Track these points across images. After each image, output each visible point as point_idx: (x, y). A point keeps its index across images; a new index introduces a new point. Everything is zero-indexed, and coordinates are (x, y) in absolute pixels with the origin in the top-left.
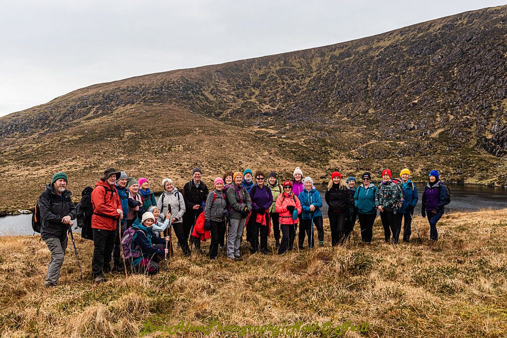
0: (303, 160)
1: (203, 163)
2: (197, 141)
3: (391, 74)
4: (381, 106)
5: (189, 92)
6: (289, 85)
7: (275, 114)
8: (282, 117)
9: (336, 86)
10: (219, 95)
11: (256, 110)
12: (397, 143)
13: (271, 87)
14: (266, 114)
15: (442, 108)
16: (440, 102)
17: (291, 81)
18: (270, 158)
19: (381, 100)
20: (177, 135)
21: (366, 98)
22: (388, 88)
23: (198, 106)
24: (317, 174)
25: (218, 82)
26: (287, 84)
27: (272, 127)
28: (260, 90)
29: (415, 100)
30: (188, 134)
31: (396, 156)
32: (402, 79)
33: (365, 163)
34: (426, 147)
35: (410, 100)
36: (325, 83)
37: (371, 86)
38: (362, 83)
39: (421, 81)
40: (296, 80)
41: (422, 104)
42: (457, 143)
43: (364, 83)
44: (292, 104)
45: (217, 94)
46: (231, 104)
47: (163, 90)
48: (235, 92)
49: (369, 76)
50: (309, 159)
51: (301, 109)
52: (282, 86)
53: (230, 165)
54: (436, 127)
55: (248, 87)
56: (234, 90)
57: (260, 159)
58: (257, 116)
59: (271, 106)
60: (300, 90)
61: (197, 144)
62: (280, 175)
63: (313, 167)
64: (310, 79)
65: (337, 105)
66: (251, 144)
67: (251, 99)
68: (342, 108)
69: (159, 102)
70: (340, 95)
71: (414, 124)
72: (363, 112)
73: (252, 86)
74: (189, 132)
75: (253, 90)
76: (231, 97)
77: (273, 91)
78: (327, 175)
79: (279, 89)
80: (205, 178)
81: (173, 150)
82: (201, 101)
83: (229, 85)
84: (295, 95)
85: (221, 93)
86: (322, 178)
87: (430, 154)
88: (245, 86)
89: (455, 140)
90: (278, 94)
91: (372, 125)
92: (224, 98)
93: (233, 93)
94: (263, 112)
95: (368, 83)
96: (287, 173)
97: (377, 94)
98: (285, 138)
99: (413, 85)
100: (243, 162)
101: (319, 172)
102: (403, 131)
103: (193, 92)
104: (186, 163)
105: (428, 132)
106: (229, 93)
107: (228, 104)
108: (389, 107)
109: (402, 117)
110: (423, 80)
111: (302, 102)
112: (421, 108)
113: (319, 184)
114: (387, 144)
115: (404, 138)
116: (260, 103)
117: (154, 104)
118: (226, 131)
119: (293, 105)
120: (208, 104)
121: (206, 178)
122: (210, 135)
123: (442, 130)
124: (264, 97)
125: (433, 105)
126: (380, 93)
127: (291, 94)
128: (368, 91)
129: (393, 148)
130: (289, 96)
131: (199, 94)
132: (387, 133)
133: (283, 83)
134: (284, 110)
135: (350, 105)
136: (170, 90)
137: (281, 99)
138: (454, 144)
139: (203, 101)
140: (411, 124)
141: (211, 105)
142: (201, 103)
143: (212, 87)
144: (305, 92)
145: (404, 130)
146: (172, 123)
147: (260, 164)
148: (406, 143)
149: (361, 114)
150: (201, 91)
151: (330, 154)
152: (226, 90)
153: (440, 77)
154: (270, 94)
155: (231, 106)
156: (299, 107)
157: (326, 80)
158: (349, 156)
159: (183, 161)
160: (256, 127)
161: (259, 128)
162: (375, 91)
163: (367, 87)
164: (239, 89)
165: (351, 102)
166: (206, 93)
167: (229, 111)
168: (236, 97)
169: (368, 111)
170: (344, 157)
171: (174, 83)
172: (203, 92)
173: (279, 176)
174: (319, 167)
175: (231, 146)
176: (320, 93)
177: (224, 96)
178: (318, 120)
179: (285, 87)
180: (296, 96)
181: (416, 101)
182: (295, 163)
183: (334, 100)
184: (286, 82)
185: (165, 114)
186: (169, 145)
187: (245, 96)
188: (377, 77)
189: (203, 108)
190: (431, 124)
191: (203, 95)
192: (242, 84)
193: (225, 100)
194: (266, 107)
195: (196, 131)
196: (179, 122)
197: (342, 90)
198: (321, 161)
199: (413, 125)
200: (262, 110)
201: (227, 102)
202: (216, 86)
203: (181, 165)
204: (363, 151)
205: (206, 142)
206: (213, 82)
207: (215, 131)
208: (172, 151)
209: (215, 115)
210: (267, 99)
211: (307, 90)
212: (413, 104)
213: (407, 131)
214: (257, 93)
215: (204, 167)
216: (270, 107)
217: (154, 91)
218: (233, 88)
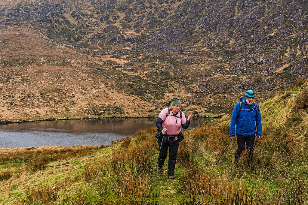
0: (138, 94)
1: (35, 96)
2: (37, 72)
3: (258, 3)
4: (242, 36)
5: (48, 15)
6: (156, 9)
7: (138, 40)
8: (145, 44)
9: (204, 13)
10: (81, 18)
11: (118, 35)
12: (240, 77)
13: (137, 10)
14: (129, 40)
15: (294, 43)
16: (293, 36)
17: (159, 6)
18: (105, 91)
19: (243, 30)
20: (20, 65)
21: (230, 27)
22: (252, 19)
23: (57, 30)
24: (146, 108)
25: (81, 4)
26: (155, 8)
27: (125, 57)
28: (126, 14)
29: (273, 32)
30: (31, 64)
31: (236, 90)
32: (266, 9)
33: (198, 98)
34: (266, 82)
35: (268, 33)
36: (194, 9)
37: (238, 15)
38: (228, 11)
39: (281, 13)
40: (165, 4)
41: (276, 38)
42: (296, 79)
43: (231, 11)
44: (158, 30)
45: (78, 16)
46: (93, 28)
47: (20, 12)
48: (99, 15)
49: (237, 4)
50: (145, 92)
51: (165, 36)
52: (150, 11)
53: (62, 98)
54: (283, 62)
55: (114, 10)
56: (98, 13)
57: (94, 92)
58: (118, 42)
59: (136, 31)
60: (168, 15)
61: (36, 75)
62: (108, 109)
63: (146, 100)
64: (179, 3)
65: (202, 33)
66: (91, 77)
67: (115, 23)
68: (205, 37)
69: (15, 25)
70: (206, 23)
71: (263, 58)
72: (224, 43)
73: (118, 9)
74: (33, 61)
75: (119, 14)
76: (94, 20)
77: (140, 15)
78: (156, 109)
79: (146, 13)
80: (31, 110)
81: (11, 81)
82: (60, 24)
83: (93, 8)
84: (162, 20)
85: (84, 16)
86: (150, 111)
87: (268, 89)
88: (109, 9)
89: (296, 76)
90: (144, 19)
91: (228, 57)
92: (86, 21)
93: (96, 16)
94: (126, 38)
95: (235, 12)
96: (116, 107)
97: (240, 24)
98: (129, 70)
99: (274, 16)
100: (75, 95)
101: (149, 106)
102: (251, 65)
103: (53, 14)
104: (18, 95)
105: (274, 67)
106: (92, 16)
107: (90, 28)
108: (248, 39)
109: (257, 50)
110: (284, 12)
111: (167, 29)
112: (276, 42)
113: (144, 117)
114: (229, 78)
115: (250, 72)
116: (124, 28)
117: (9, 27)
118: (72, 61)
119: (158, 32)
120: (68, 28)
121: (33, 110)
122: (54, 65)
123: (287, 65)
124: (129, 22)
125: (286, 40)
126: (244, 22)
127: (158, 19)
128: (233, 20)
129: (235, 82)
130: (155, 22)
131: (59, 17)
132: (236, 67)
133: (151, 7)
134: (148, 36)
135: (213, 35)
136: (27, 12)
137: (146, 25)
138: (293, 80)
139: (63, 24)
140: (260, 58)
141: (71, 29)
142: (61, 27)
143: (74, 9)
144: (172, 17)
145: (253, 64)
146: (18, 52)
147: (93, 97)
148: (248, 78)
149: (221, 45)
150: (62, 13)
151: (169, 88)
152: (89, 13)
153: (299, 10)
154: (136, 18)
155: (93, 30)
156: (164, 33)
157: (196, 5)
158: (188, 90)
159: (16, 92)
160: (109, 56)
161: (111, 57)
162: (240, 21)
163: (234, 15)
164: (103, 12)
165: (216, 30)
166: (67, 16)
167: (90, 35)
168: (99, 21)
169: (229, 41)
170: (183, 91)
171: (32, 4)
172: (64, 14)
173: (106, 110)
174: (152, 100)
175: (70, 78)
176: (187, 19)
177: (86, 19)
178: (177, 49)
179: (153, 11)
180: (162, 22)
181: (272, 34)
182: (128, 97)
183: (199, 28)
184: (154, 6)
185: (14, 41)
186: (8, 75)
187: (109, 20)
188: (244, 6)
189: (63, 32)
190: (279, 59)
191: (63, 18)
192: (107, 6)
193: (87, 23)
194: (130, 33)
195: (41, 60)
196: (25, 51)
197: (209, 17)
198: (156, 95)
199: (261, 59)
200: (125, 36)
201: (89, 26)
202: (79, 8)
203: (13, 97)
204: (203, 85)
205: (46, 74)
206: (76, 4)
207: (60, 61)
208: (9, 82)
209: (75, 39)
210: (132, 23)
211: (175, 15)
212: (270, 37)
213: (255, 65)
214: (123, 16)
215: (36, 99)
216: (134, 33)
217: (10, 12)
218: (97, 10)
